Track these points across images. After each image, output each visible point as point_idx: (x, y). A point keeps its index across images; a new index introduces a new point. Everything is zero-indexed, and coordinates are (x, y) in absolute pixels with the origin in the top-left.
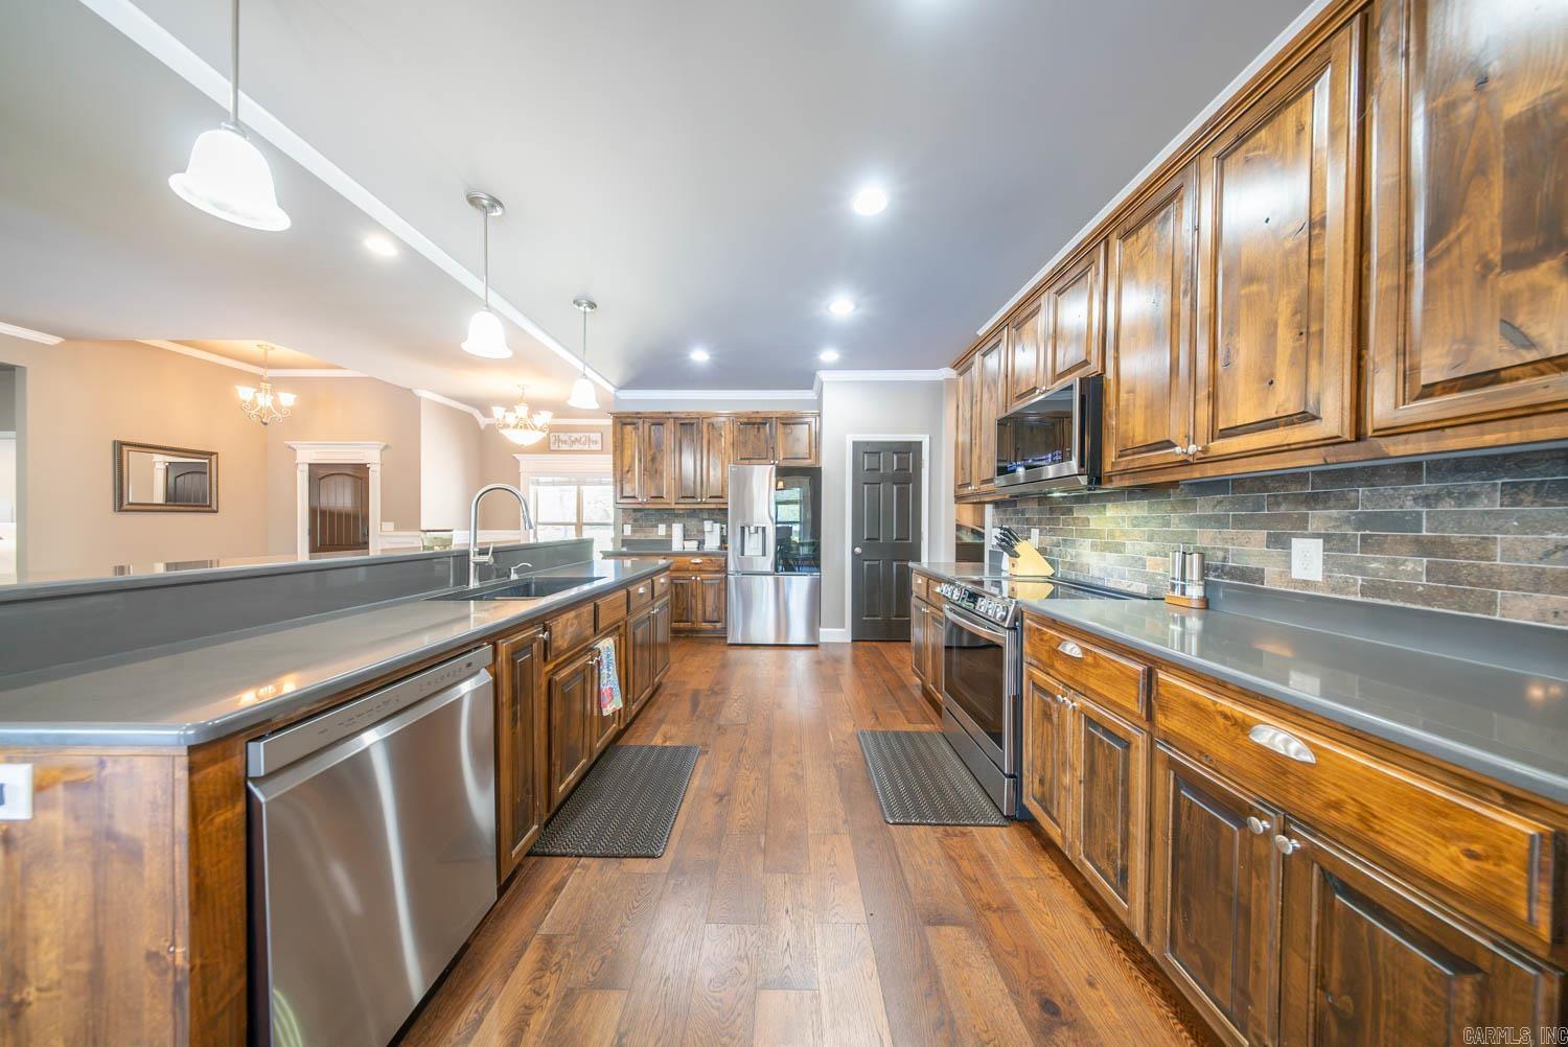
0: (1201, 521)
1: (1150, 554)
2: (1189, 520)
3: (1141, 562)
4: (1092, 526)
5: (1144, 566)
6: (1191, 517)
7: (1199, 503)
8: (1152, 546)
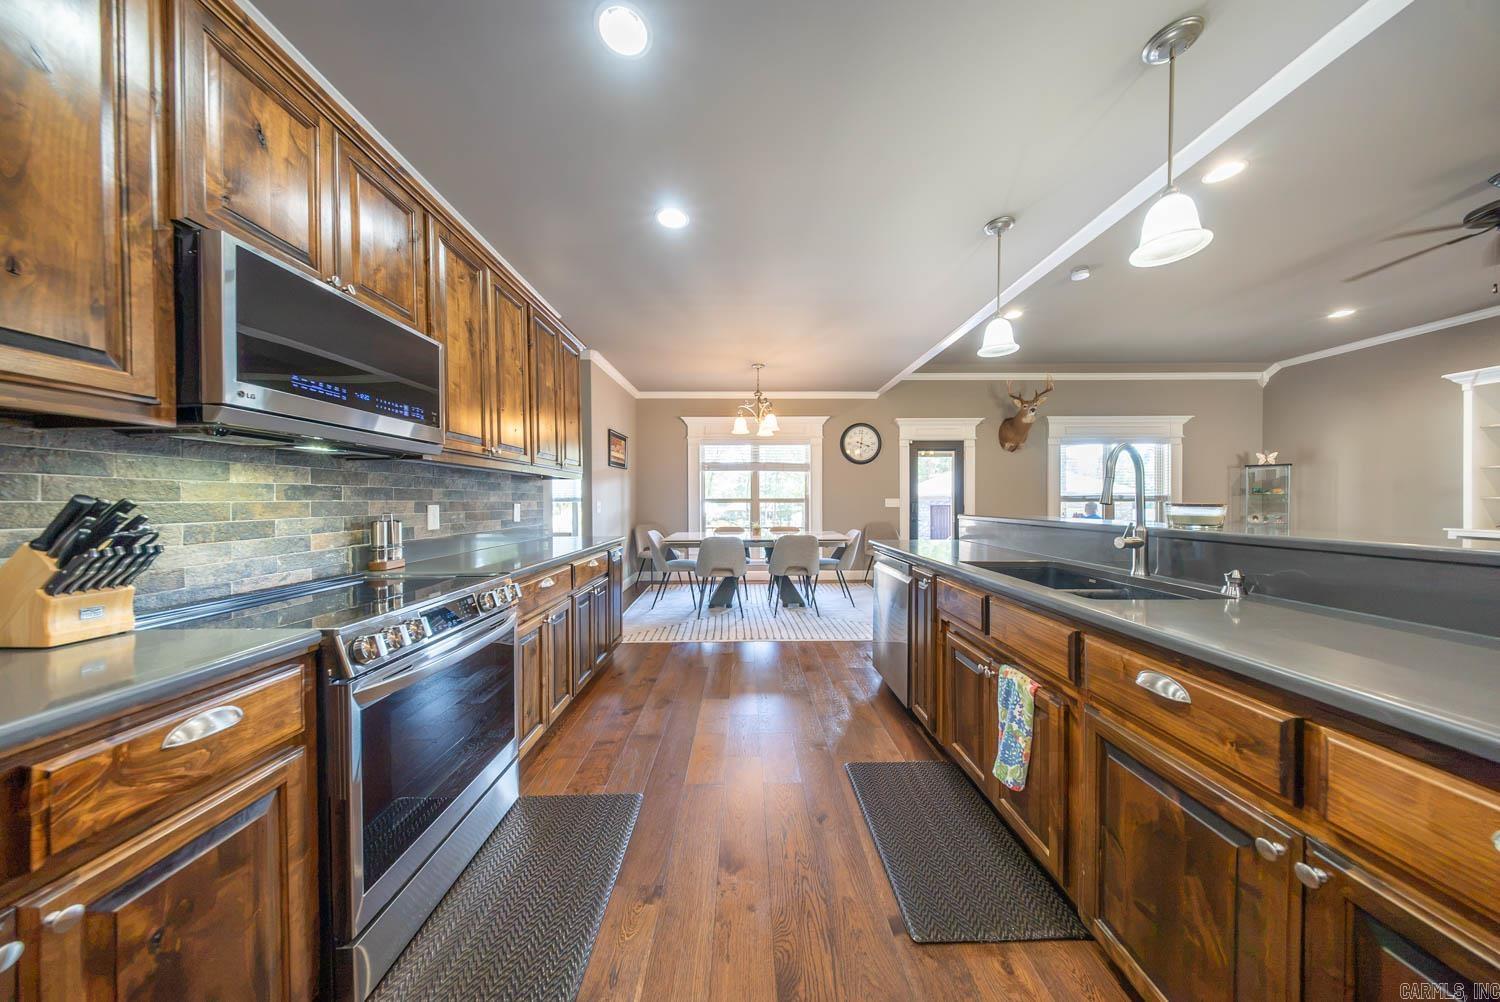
0: (371, 493)
1: (313, 532)
2: (358, 493)
3: (303, 543)
4: (186, 498)
5: (308, 547)
6: (364, 489)
7: (370, 476)
8: (319, 521)
